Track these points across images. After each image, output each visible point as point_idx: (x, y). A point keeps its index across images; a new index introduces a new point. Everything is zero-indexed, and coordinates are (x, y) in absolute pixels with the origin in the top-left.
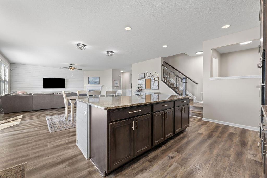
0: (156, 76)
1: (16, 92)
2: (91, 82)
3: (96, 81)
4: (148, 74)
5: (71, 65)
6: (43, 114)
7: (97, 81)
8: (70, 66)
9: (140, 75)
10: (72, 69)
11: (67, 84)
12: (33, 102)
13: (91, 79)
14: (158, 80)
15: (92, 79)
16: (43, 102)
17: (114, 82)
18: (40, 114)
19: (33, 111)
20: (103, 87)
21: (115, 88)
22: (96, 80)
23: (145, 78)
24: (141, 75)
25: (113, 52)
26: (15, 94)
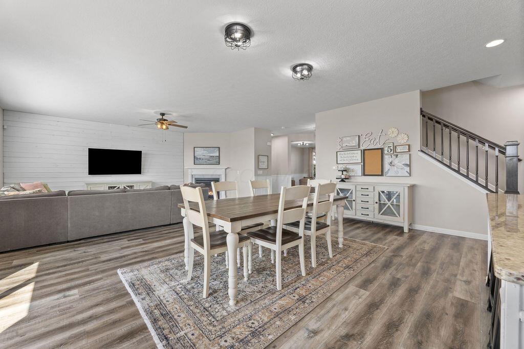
0: (402, 139)
1: (17, 187)
2: (200, 159)
3: (211, 157)
4: (371, 138)
5: (163, 114)
6: (104, 257)
7: (214, 157)
8: (161, 117)
9: (345, 139)
10: (164, 127)
11: (145, 163)
12: (69, 217)
13: (200, 153)
14: (409, 151)
15: (202, 152)
16: (97, 214)
17: (257, 158)
18: (96, 256)
19: (68, 242)
20: (227, 170)
21: (261, 172)
22: (212, 155)
23: (362, 148)
24: (348, 138)
25: (310, 68)
26: (16, 193)
